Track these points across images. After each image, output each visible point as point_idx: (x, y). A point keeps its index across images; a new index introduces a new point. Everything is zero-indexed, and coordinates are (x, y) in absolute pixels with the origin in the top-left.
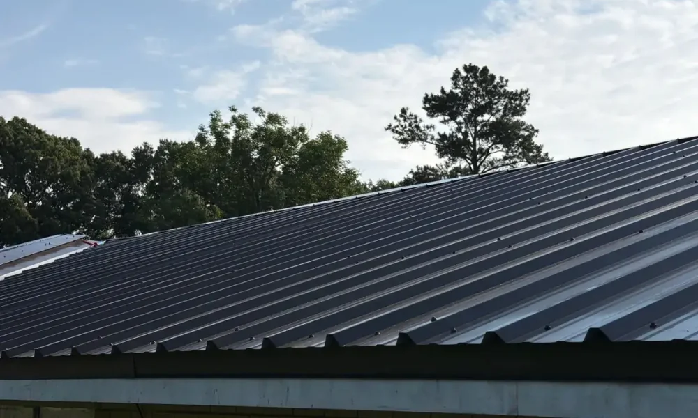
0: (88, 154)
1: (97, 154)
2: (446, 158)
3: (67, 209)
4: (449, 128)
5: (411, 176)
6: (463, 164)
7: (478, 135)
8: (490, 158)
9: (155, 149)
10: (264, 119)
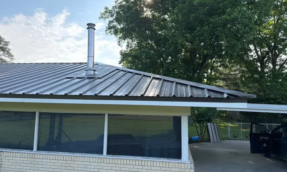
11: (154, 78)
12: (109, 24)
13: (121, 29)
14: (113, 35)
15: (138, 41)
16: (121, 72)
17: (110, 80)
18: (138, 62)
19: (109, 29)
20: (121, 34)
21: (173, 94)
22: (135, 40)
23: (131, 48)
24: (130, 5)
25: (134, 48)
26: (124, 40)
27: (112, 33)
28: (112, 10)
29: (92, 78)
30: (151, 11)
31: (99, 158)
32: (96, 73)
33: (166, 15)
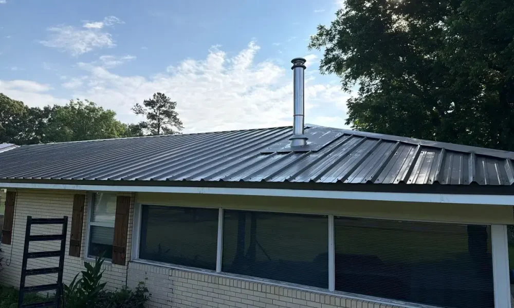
0: (26, 108)
1: (30, 107)
2: (150, 120)
3: (17, 125)
4: (152, 111)
5: (139, 124)
6: (155, 122)
7: (160, 114)
8: (163, 121)
9: (52, 108)
10: (89, 103)
11: (423, 148)
12: (325, 55)
13: (349, 61)
14: (333, 73)
15: (383, 79)
16: (354, 138)
17: (334, 154)
18: (383, 117)
19: (326, 64)
20: (349, 70)
21: (471, 180)
22: (376, 77)
23: (369, 93)
24: (365, 14)
25: (373, 91)
26: (354, 80)
27: (331, 69)
28: (331, 30)
29: (302, 152)
30: (407, 19)
31: (321, 294)
32: (308, 143)
33: (440, 22)
